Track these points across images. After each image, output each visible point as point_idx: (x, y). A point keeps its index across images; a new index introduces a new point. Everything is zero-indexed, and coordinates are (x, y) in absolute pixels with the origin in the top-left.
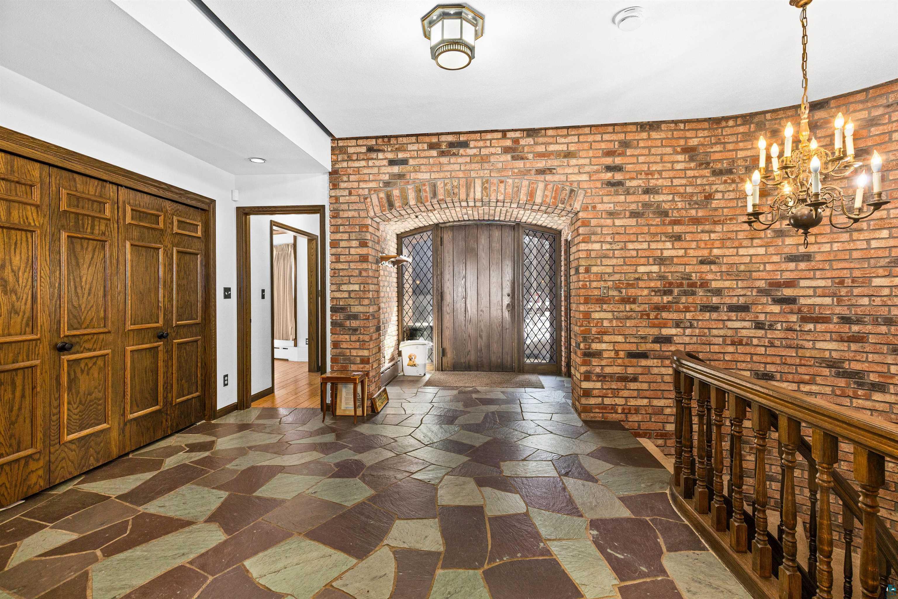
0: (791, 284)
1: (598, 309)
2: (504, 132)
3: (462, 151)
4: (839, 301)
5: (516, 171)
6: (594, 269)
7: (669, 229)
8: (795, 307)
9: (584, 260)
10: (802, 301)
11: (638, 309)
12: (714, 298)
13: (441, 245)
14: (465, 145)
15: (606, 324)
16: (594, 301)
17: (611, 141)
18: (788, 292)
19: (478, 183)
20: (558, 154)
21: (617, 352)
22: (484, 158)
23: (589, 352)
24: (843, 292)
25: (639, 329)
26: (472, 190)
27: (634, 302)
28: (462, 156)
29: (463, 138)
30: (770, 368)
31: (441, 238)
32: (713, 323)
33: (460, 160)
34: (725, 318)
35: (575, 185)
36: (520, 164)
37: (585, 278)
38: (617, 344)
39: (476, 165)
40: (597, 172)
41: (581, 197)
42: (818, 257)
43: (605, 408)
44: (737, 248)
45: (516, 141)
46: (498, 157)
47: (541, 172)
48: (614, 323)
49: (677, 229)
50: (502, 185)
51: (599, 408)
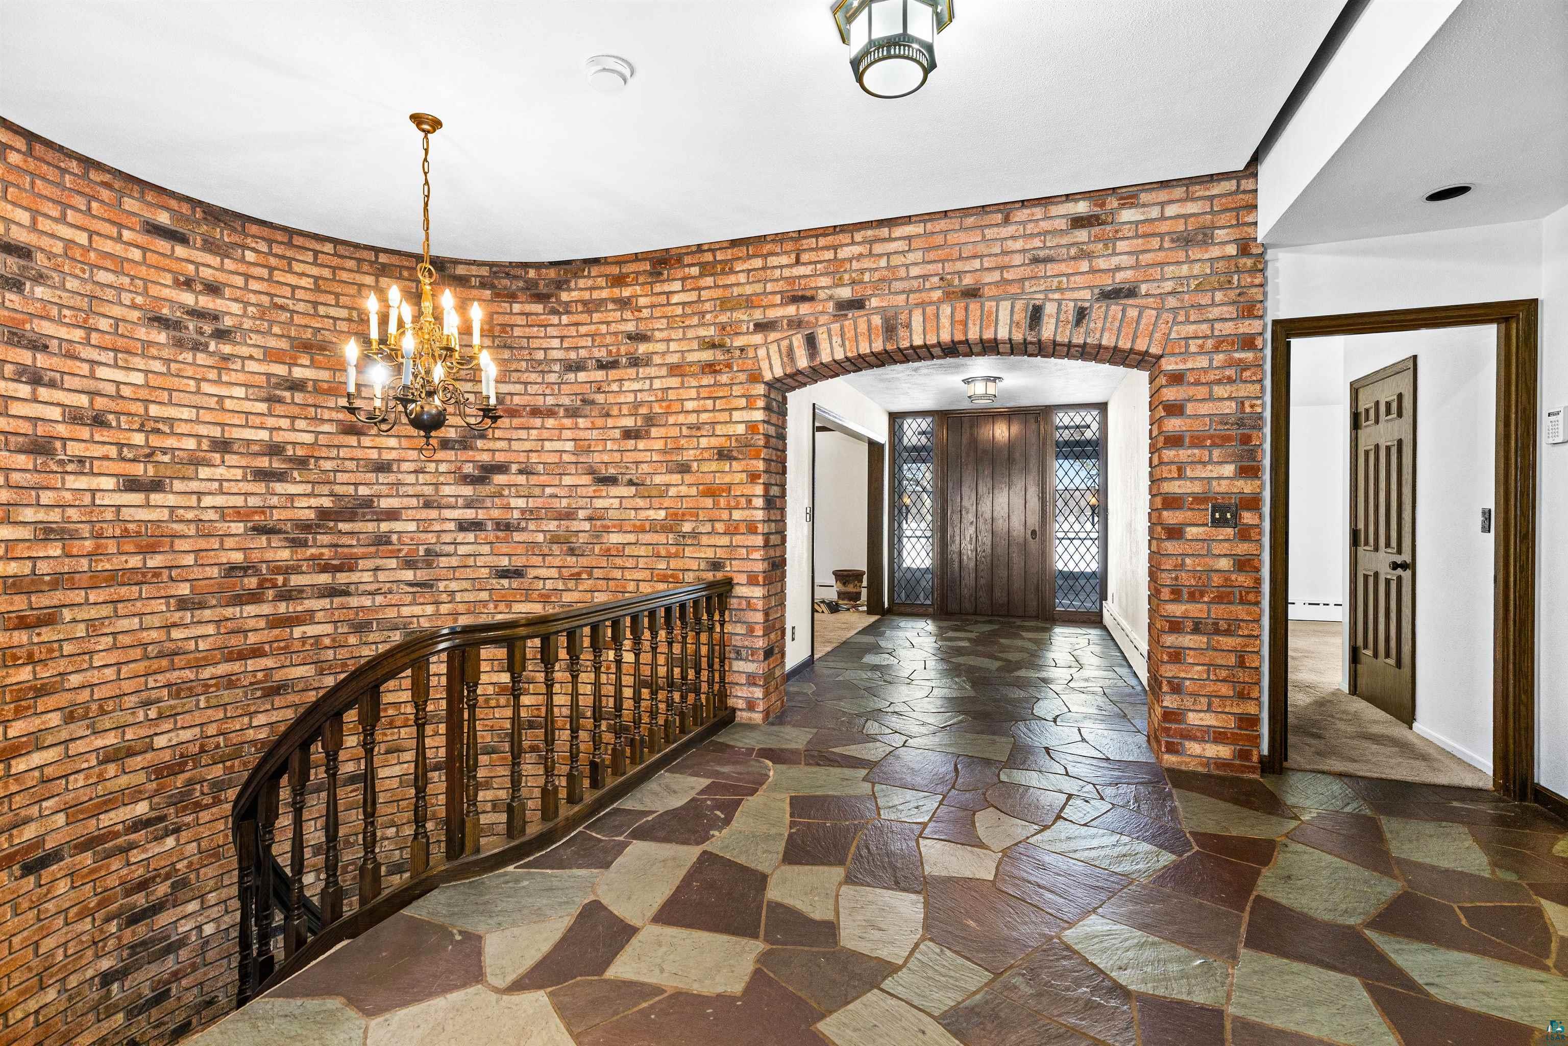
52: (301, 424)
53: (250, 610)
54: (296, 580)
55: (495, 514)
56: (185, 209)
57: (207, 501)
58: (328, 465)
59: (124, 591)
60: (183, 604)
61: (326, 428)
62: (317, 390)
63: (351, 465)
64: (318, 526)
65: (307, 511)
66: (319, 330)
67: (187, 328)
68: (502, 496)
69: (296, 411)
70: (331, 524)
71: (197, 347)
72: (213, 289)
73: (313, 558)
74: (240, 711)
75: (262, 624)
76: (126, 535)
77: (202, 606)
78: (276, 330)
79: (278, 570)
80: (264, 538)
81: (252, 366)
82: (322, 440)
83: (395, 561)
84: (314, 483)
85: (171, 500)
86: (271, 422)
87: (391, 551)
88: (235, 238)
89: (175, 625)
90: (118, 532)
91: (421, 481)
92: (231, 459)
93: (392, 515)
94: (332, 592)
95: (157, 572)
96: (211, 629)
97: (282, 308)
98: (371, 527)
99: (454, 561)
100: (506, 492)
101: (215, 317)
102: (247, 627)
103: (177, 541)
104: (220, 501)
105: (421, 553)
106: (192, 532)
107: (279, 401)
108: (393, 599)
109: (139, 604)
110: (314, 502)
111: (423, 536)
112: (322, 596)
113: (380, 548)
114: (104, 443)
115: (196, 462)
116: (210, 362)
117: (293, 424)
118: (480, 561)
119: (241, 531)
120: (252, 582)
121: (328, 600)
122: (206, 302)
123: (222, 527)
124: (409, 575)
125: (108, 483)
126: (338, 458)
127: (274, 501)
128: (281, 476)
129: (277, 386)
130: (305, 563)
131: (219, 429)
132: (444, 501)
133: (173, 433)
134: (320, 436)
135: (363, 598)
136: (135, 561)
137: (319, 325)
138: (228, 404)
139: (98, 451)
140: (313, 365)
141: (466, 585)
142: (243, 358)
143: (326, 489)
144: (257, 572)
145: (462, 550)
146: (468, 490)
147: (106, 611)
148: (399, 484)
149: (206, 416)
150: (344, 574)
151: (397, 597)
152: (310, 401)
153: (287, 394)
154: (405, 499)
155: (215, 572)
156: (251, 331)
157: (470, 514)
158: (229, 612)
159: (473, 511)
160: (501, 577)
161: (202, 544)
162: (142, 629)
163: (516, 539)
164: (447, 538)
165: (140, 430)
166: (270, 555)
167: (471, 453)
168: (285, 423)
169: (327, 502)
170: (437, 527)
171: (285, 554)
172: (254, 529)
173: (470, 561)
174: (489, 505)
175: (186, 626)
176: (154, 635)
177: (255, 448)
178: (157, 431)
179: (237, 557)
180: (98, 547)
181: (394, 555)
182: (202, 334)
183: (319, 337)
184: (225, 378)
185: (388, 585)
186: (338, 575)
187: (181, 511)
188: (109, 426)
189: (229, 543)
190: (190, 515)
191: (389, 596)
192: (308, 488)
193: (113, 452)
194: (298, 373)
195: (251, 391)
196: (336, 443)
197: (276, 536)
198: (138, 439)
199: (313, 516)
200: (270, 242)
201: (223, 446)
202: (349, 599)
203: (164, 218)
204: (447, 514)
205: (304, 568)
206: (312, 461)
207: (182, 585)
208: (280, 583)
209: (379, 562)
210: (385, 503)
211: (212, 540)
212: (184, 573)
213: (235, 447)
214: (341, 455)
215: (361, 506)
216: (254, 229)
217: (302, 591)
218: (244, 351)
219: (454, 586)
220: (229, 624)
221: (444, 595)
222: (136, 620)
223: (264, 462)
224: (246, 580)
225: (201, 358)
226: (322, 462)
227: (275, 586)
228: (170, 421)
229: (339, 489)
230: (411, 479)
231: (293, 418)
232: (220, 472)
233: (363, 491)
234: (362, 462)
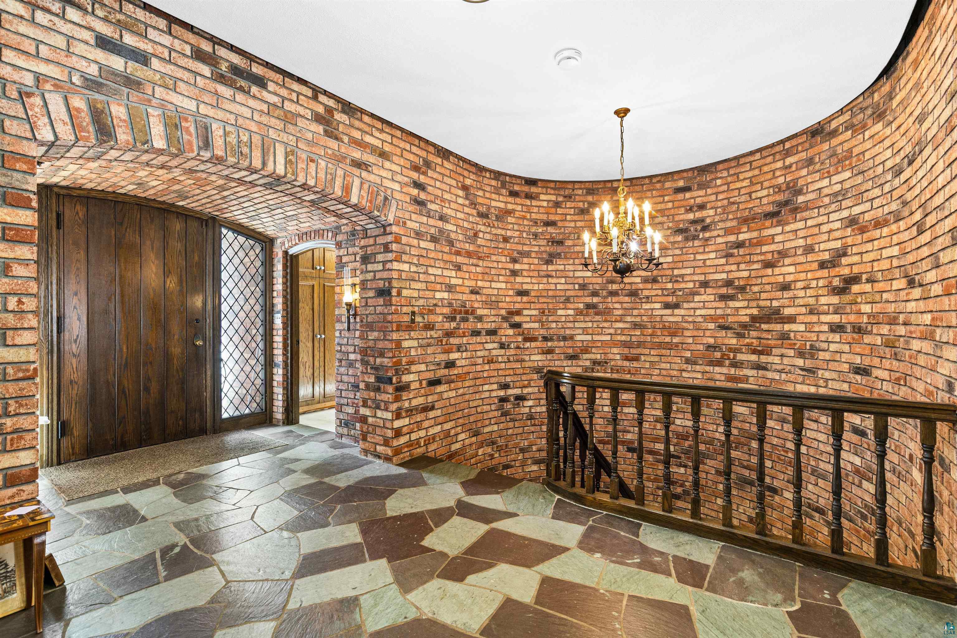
0: (518, 313)
1: (407, 337)
2: (317, 92)
3: (254, 89)
4: (542, 325)
5: (330, 152)
6: (405, 293)
7: (453, 258)
8: (521, 330)
9: (396, 281)
10: (525, 326)
11: (435, 336)
12: (479, 324)
13: (58, 227)
14: (261, 82)
15: (413, 353)
16: (404, 328)
17: (417, 155)
18: (517, 319)
19: (280, 151)
20: (374, 150)
21: (421, 382)
22: (289, 115)
23: (400, 386)
24: (544, 318)
25: (436, 355)
26: (271, 159)
27: (432, 329)
28: (254, 97)
29: (256, 69)
30: (508, 379)
31: (58, 215)
32: (478, 345)
33: (252, 103)
34: (484, 341)
35: (389, 192)
36: (333, 144)
37: (397, 302)
38: (421, 374)
39: (278, 122)
40: (406, 184)
41: (393, 209)
42: (533, 294)
43: (411, 445)
44: (490, 281)
45: (329, 110)
46: (307, 122)
47: (358, 164)
48: (419, 351)
49: (460, 259)
50: (313, 166)
51: (407, 447)
52: (743, 266)
53: (717, 369)
54: (740, 357)
55: (852, 318)
56: (690, 174)
57: (698, 312)
58: (756, 289)
59: (664, 352)
60: (688, 361)
61: (755, 266)
62: (752, 245)
63: (768, 288)
64: (751, 326)
65: (745, 317)
66: (751, 208)
67: (690, 230)
68: (856, 303)
69: (739, 259)
70: (758, 325)
71: (695, 237)
72: (702, 207)
73: (748, 345)
74: (711, 421)
75: (723, 378)
76: (664, 328)
77: (695, 363)
78: (731, 216)
79: (730, 350)
80: (724, 331)
81: (720, 240)
82: (753, 274)
83: (792, 351)
84: (748, 300)
85: (682, 312)
86: (727, 268)
87: (790, 344)
88: (713, 176)
89: (684, 370)
90: (661, 326)
91: (808, 295)
92: (709, 291)
93: (791, 319)
94: (758, 367)
95: (677, 345)
96: (699, 376)
97: (733, 203)
98: (778, 327)
99: (827, 356)
100: (859, 300)
101: (702, 220)
102: (716, 379)
103: (685, 332)
104: (703, 312)
105: (808, 347)
106: (691, 327)
107: (731, 256)
108: (791, 377)
109: (670, 358)
110: (748, 311)
111: (809, 335)
112: (753, 368)
113: (784, 341)
114: (656, 289)
115: (694, 293)
116: (700, 244)
117: (738, 267)
118: (844, 357)
119: (713, 327)
120: (718, 355)
121: (756, 371)
122: (699, 215)
123: (704, 325)
124: (800, 362)
125: (658, 306)
126: (761, 284)
127: (729, 311)
128: (731, 298)
129: (731, 248)
130: (744, 348)
131: (703, 276)
132: (821, 309)
133: (683, 281)
134: (752, 272)
135: (775, 374)
136: (668, 339)
137: (751, 206)
138: (708, 263)
139: (654, 293)
140: (749, 230)
141: (834, 375)
142: (715, 237)
143: (754, 304)
144: (721, 350)
145: (833, 347)
146: (835, 300)
147: (656, 359)
148: (796, 298)
149: (698, 271)
150: (764, 356)
151: (794, 376)
152: (747, 252)
153: (735, 251)
154: (798, 308)
155: (701, 347)
156: (719, 222)
157: (836, 318)
158: (708, 368)
159: (839, 316)
160: (857, 373)
161: (695, 333)
162: (671, 369)
163: (866, 341)
164: (823, 337)
165: (670, 282)
166: (726, 341)
167: (837, 269)
168: (734, 267)
169: (755, 312)
170: (816, 329)
171: (734, 341)
172: (719, 326)
173: (837, 357)
174: (849, 311)
175: (689, 372)
176: (675, 373)
177: (720, 283)
178: (677, 281)
179: (711, 341)
180: (654, 332)
181: (791, 347)
182: (696, 231)
183: (752, 212)
184: (707, 250)
185: (789, 367)
186: (761, 357)
187: (687, 317)
188: (659, 282)
189: (708, 333)
190: (690, 319)
191: (789, 375)
192: (745, 304)
193: (660, 292)
194: (742, 237)
195: (718, 253)
196: (760, 275)
197: (730, 331)
198: (670, 286)
199: (748, 320)
200: (728, 169)
201: (705, 284)
202: (767, 372)
203: (681, 184)
204: (824, 318)
205: (744, 350)
206: (748, 287)
207: (687, 352)
208: (732, 357)
209: (784, 351)
210: (787, 311)
211: (700, 331)
212: (688, 347)
213: (711, 284)
214: (763, 282)
215: (773, 314)
216: (721, 167)
217: (742, 364)
218: (715, 233)
219: (827, 375)
220: (707, 374)
221: (821, 381)
222: (669, 365)
223: (724, 291)
224: (715, 353)
225: (697, 243)
226: (753, 287)
227: (729, 359)
228: (682, 276)
229: (762, 303)
230: (801, 293)
231: (738, 264)
232: (704, 298)
233: (775, 304)
234: (774, 285)
